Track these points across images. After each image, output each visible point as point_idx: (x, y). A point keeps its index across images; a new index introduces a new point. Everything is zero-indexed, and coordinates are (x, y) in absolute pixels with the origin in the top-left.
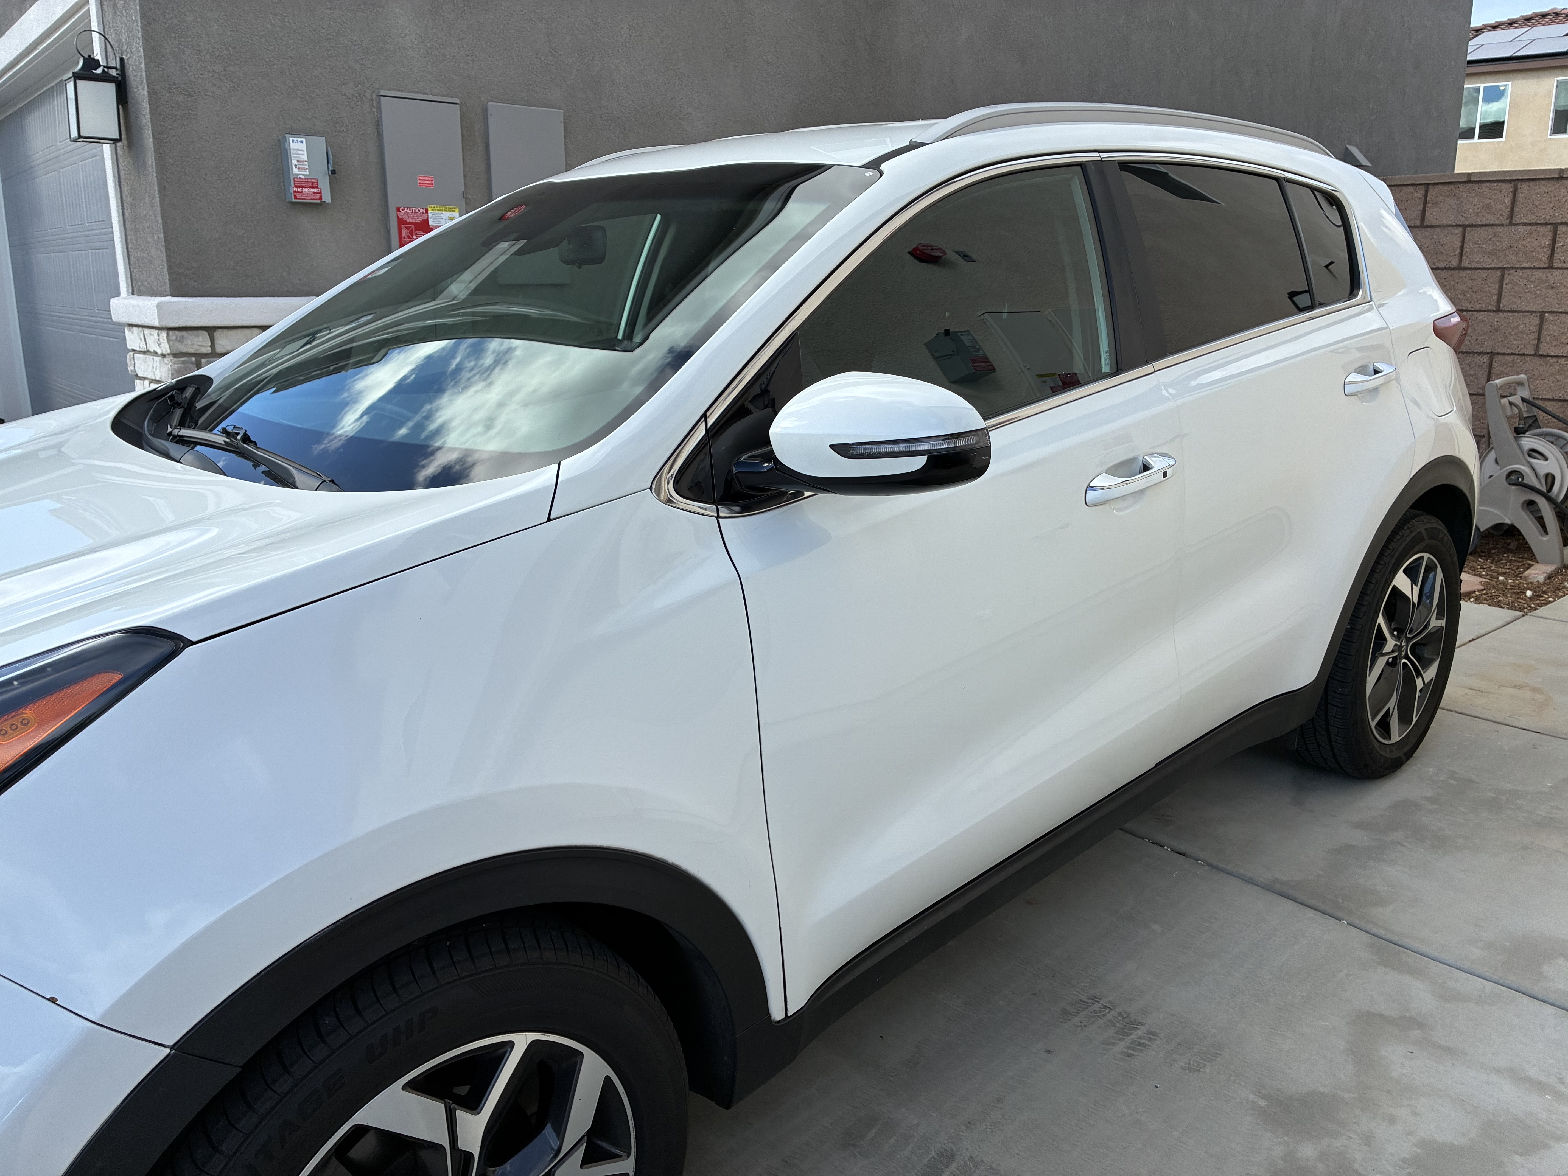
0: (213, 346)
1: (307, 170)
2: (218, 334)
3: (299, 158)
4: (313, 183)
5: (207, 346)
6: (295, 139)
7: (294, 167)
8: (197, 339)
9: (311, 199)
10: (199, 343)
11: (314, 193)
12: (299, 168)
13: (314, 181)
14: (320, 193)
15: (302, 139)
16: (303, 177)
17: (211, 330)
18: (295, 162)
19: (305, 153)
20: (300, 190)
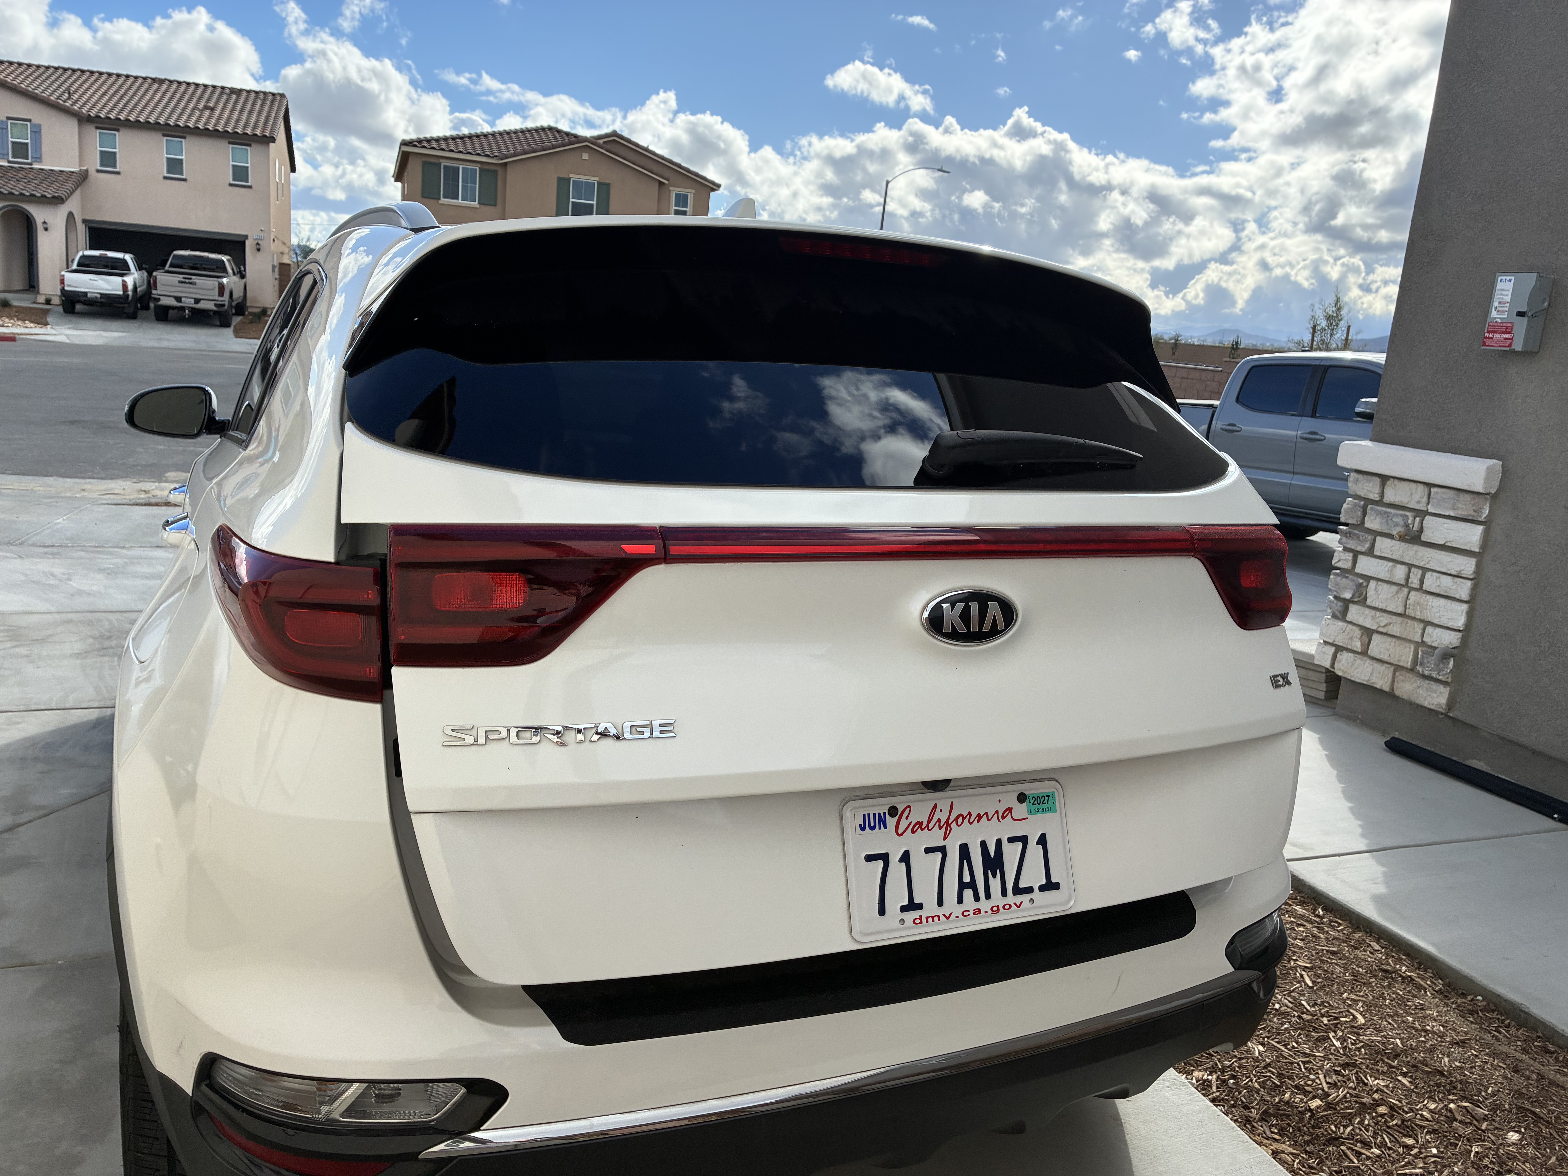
0: (1382, 494)
1: (1506, 313)
2: (1390, 482)
3: (1502, 299)
4: (1507, 327)
5: (1374, 493)
6: (1504, 278)
7: (1493, 310)
8: (1366, 484)
9: (1500, 346)
10: (1368, 488)
11: (1506, 339)
12: (1498, 311)
13: (1509, 325)
14: (1512, 339)
15: (1510, 278)
16: (1499, 321)
17: (1384, 479)
18: (1496, 304)
19: (1510, 293)
20: (1491, 336)
